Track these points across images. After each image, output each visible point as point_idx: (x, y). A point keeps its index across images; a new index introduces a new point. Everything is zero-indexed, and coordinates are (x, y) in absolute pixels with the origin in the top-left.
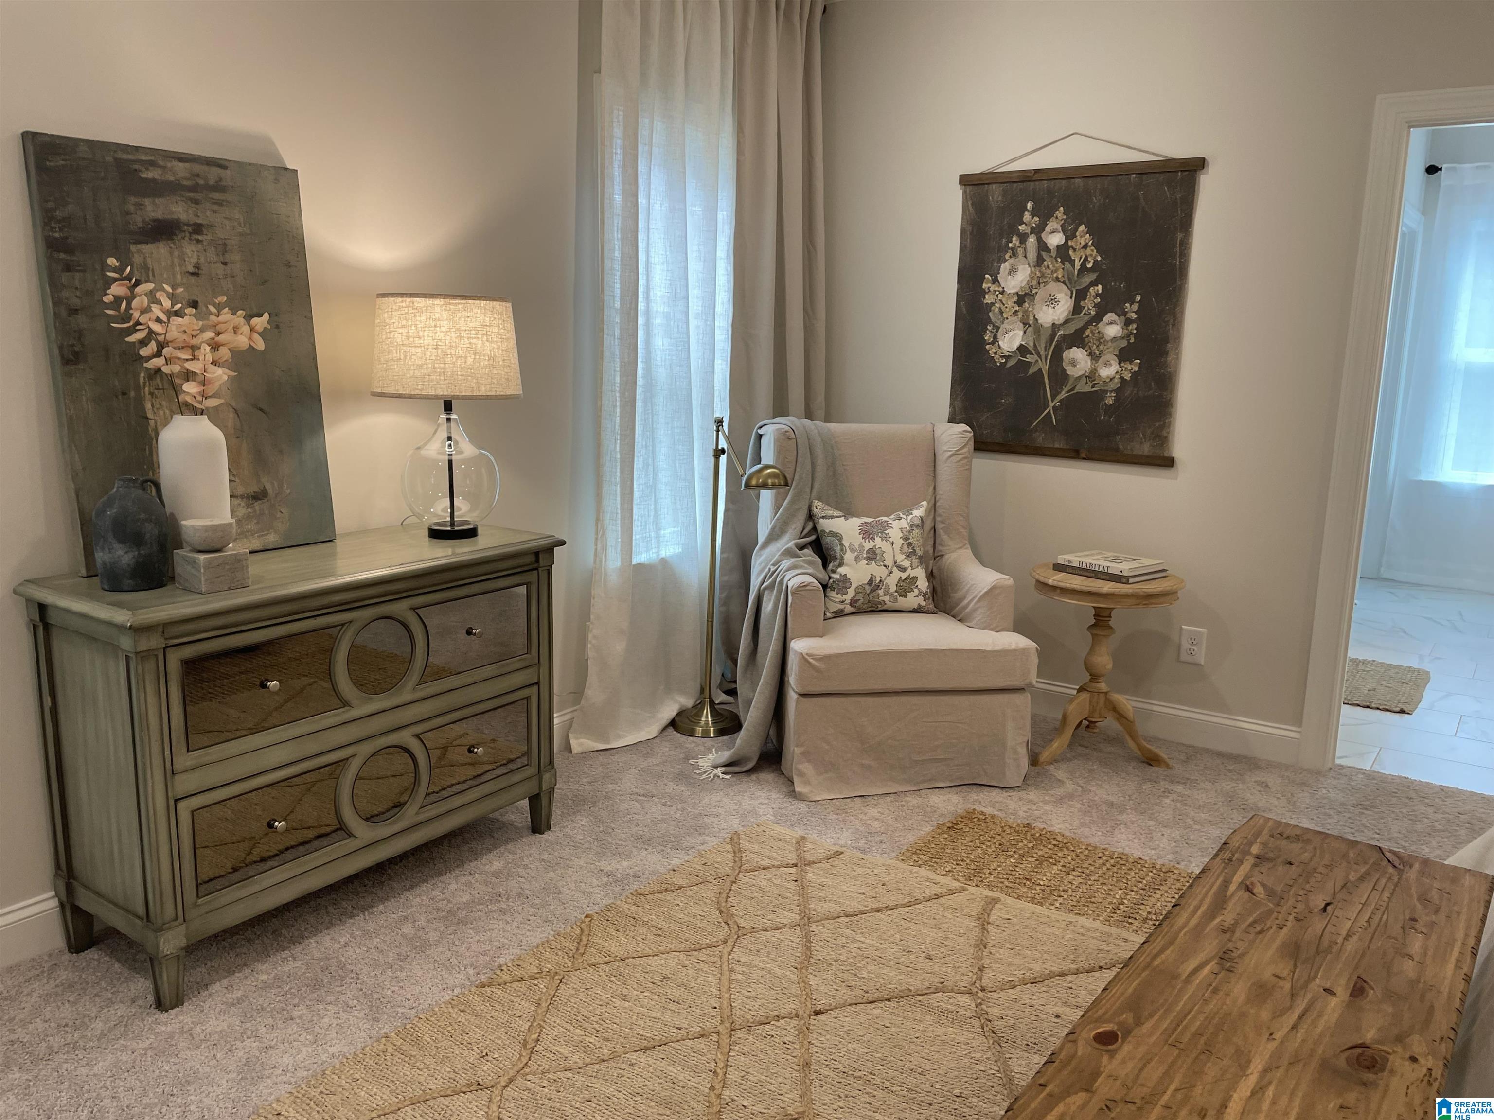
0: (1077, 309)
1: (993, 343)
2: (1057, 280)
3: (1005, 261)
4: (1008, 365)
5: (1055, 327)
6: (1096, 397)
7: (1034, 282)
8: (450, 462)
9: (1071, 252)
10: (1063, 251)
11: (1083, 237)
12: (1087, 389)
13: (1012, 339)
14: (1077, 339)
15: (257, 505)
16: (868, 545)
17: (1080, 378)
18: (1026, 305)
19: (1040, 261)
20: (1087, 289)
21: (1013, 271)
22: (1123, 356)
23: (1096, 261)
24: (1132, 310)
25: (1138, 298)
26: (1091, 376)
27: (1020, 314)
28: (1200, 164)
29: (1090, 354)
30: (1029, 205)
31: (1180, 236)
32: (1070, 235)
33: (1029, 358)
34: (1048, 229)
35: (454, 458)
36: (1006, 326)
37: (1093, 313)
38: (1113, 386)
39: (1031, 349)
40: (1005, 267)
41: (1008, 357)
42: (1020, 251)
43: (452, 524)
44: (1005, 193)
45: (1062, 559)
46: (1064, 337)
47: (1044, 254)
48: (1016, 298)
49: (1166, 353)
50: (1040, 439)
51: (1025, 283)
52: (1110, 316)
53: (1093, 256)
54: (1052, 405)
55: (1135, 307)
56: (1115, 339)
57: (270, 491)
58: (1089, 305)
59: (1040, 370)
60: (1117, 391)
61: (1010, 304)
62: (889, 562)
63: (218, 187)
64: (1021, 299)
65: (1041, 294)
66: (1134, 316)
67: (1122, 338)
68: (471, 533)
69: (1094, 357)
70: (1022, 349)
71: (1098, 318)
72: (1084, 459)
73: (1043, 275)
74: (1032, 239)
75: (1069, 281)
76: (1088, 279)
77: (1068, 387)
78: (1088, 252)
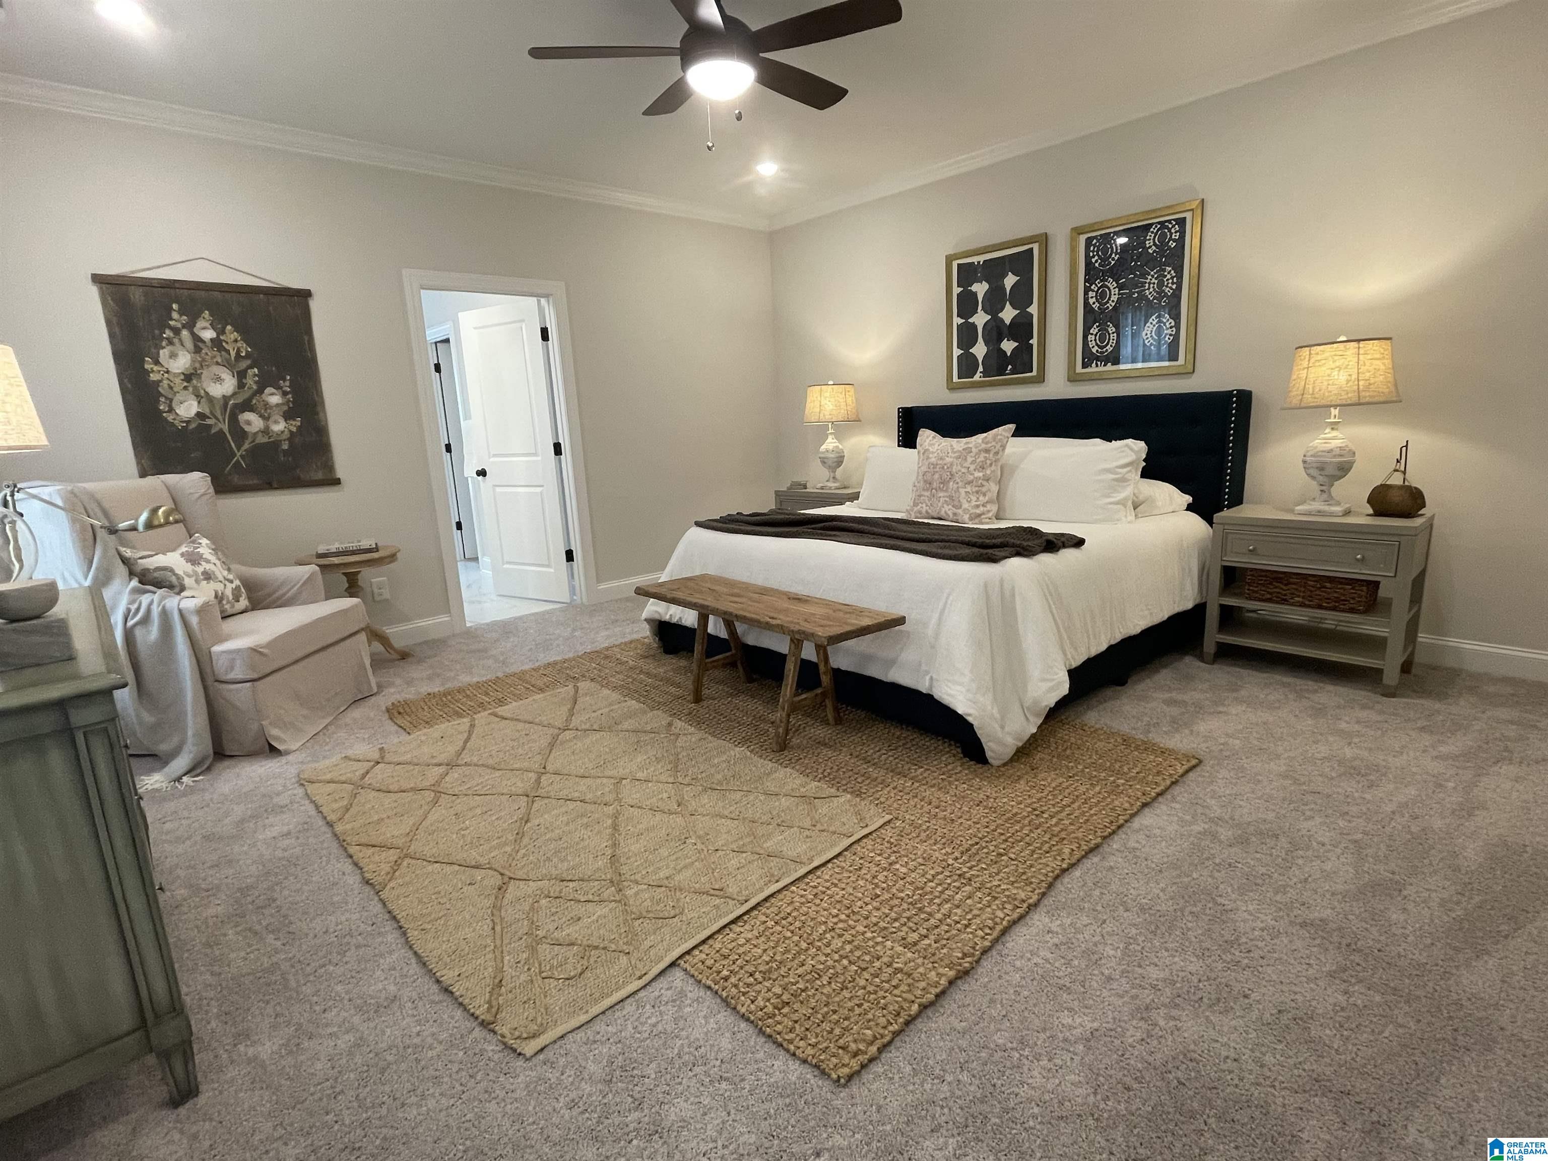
0: (241, 385)
1: (170, 412)
2: (218, 363)
3: (163, 348)
4: (190, 428)
5: (226, 399)
6: (276, 445)
7: (197, 365)
9: (224, 344)
10: (217, 343)
11: (231, 334)
12: (265, 440)
13: (188, 408)
14: (247, 406)
16: (200, 569)
17: (257, 432)
18: (195, 382)
19: (197, 350)
20: (245, 371)
21: (173, 356)
22: (288, 416)
23: (247, 351)
24: (286, 385)
25: (288, 378)
26: (266, 431)
27: (191, 389)
28: (307, 293)
29: (260, 416)
30: (175, 306)
31: (306, 338)
32: (220, 332)
33: (209, 422)
36: (178, 398)
37: (255, 387)
38: (286, 435)
39: (208, 414)
40: (164, 354)
41: (188, 422)
42: (176, 341)
44: (146, 295)
45: (322, 549)
46: (235, 406)
47: (200, 344)
48: (182, 377)
49: (317, 414)
50: (236, 479)
51: (188, 366)
52: (270, 390)
53: (245, 349)
55: (288, 383)
56: (277, 405)
58: (251, 381)
59: (221, 429)
60: (290, 439)
61: (177, 381)
64: (188, 377)
65: (206, 373)
66: (288, 389)
67: (283, 404)
69: (266, 418)
70: (199, 415)
71: (260, 391)
72: (277, 489)
73: (204, 360)
74: (185, 333)
75: (228, 365)
76: (244, 364)
77: (250, 439)
78: (239, 344)
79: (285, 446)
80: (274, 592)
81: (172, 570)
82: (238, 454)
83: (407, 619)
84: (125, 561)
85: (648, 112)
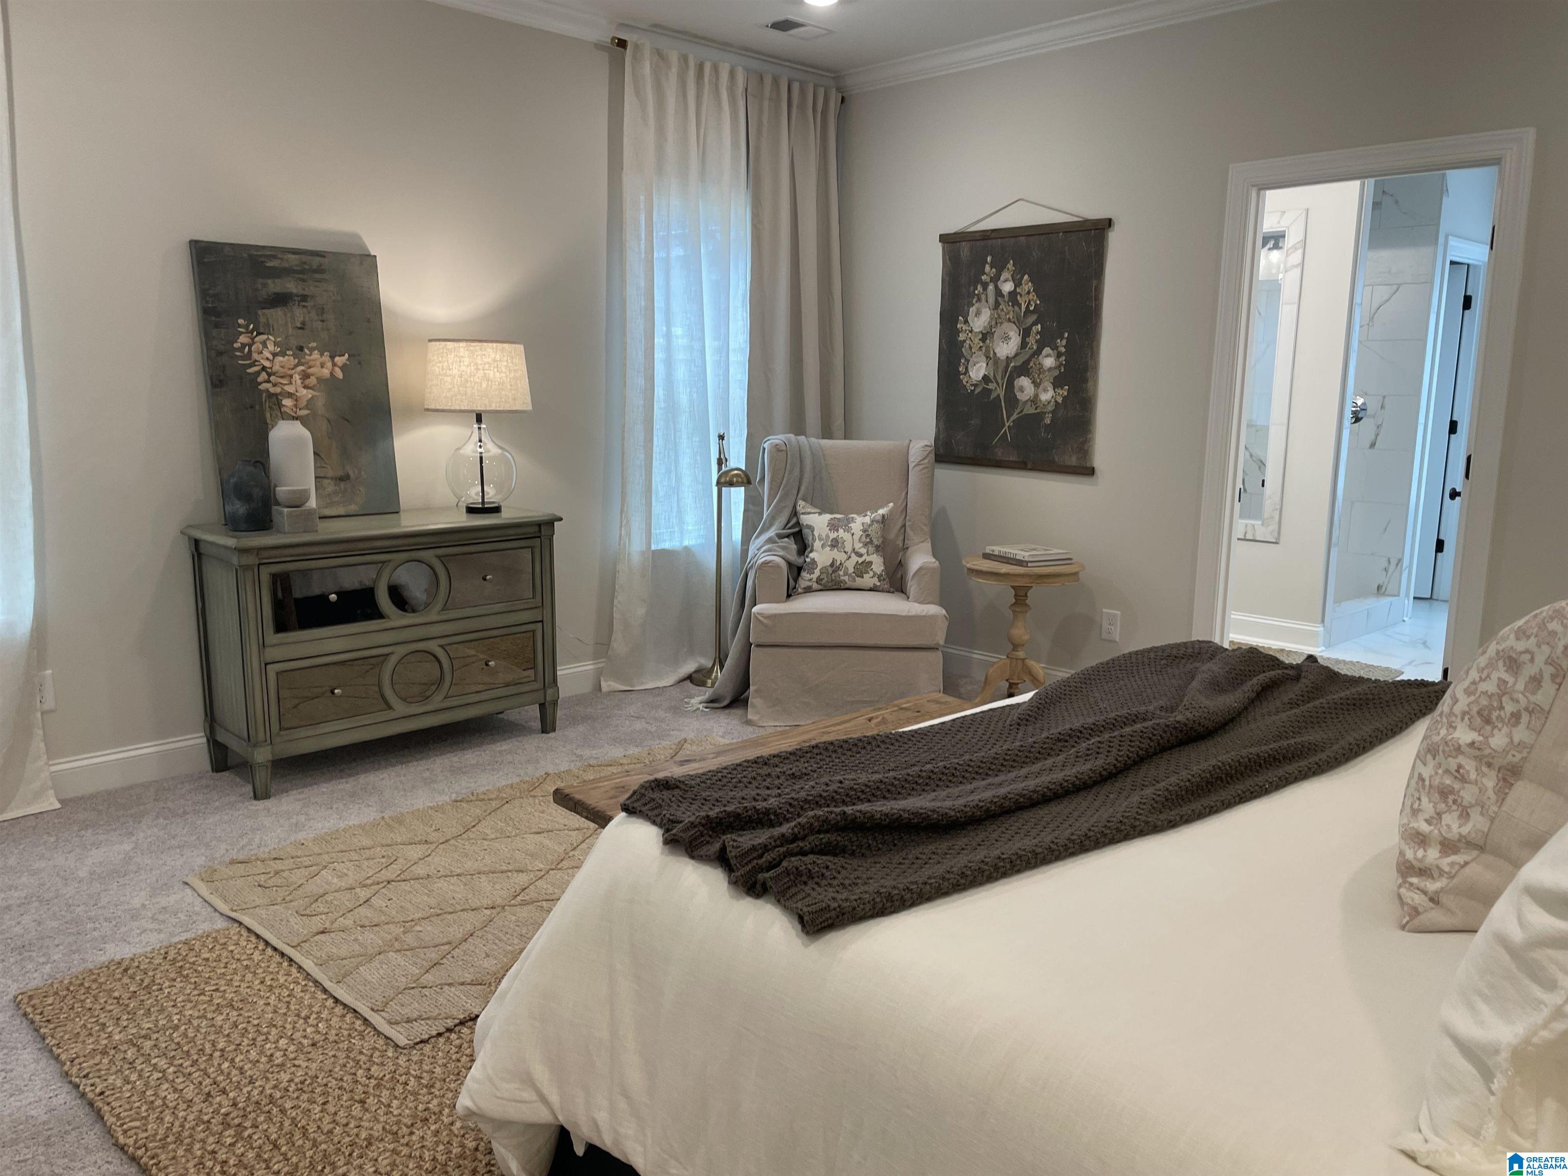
0: (1024, 345)
1: (965, 374)
2: (1009, 320)
3: (973, 305)
4: (976, 392)
5: (1008, 359)
6: (1040, 416)
7: (993, 323)
8: (481, 458)
9: (1019, 297)
10: (1013, 297)
11: (1027, 286)
12: (1032, 411)
13: (978, 370)
14: (1024, 370)
15: (342, 485)
16: (833, 535)
17: (1027, 401)
18: (988, 341)
19: (997, 305)
20: (1030, 328)
21: (978, 314)
22: (1057, 383)
23: (1036, 305)
24: (1061, 344)
25: (1066, 335)
26: (1035, 400)
27: (984, 349)
28: (1109, 223)
29: (1033, 382)
30: (989, 259)
31: (1094, 283)
32: (1018, 284)
33: (991, 386)
34: (1002, 278)
35: (483, 455)
36: (974, 359)
37: (1035, 347)
38: (1050, 408)
39: (992, 377)
40: (973, 310)
41: (975, 385)
42: (983, 297)
43: (483, 502)
44: (971, 249)
45: (988, 550)
46: (1015, 367)
47: (1000, 299)
48: (980, 336)
49: (1085, 381)
50: (999, 454)
51: (986, 324)
52: (1047, 350)
53: (1034, 302)
54: (1007, 425)
55: (1064, 342)
56: (1050, 369)
57: (352, 475)
58: (1032, 341)
59: (999, 395)
60: (1053, 412)
61: (976, 341)
62: (849, 548)
63: (320, 270)
64: (986, 336)
65: (998, 332)
66: (1063, 350)
67: (1055, 368)
68: (497, 510)
69: (1036, 385)
70: (986, 378)
71: (1038, 352)
72: (1030, 469)
73: (999, 317)
74: (991, 287)
75: (1017, 322)
77: (1019, 410)
78: (1031, 297)
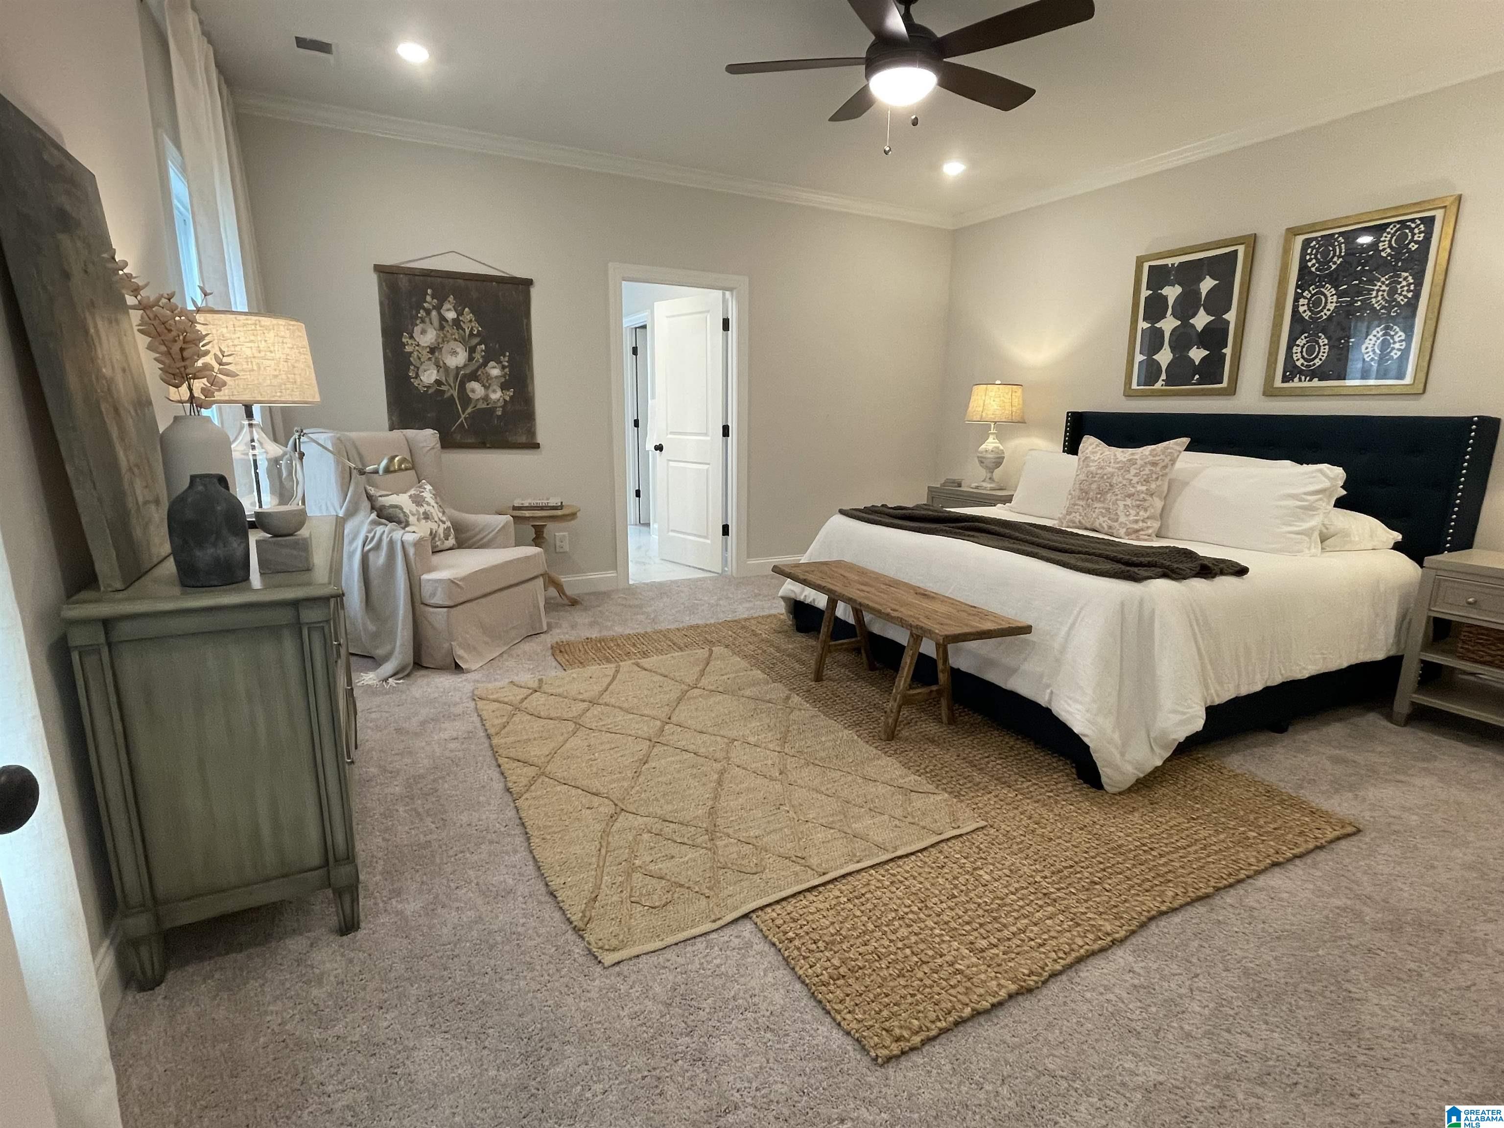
0: (471, 359)
1: (416, 378)
2: (455, 340)
3: (417, 325)
4: (430, 392)
5: (458, 369)
6: (491, 411)
7: (440, 340)
8: (255, 461)
9: (462, 324)
10: (457, 323)
11: (468, 315)
12: (484, 406)
13: (429, 376)
14: (473, 376)
17: (479, 400)
18: (437, 354)
19: (442, 328)
20: (476, 346)
21: (423, 332)
22: (504, 387)
23: (478, 331)
24: (505, 360)
25: (508, 354)
26: (486, 398)
27: (433, 360)
28: (529, 282)
29: (483, 386)
30: (429, 291)
31: (525, 321)
32: (460, 313)
33: (443, 388)
34: (445, 307)
35: (258, 458)
36: (422, 368)
37: (481, 361)
38: (501, 403)
40: (417, 330)
41: (428, 387)
42: (427, 320)
44: (410, 281)
45: (517, 503)
46: (465, 375)
47: (444, 323)
48: (428, 350)
49: (527, 385)
50: (459, 438)
51: (433, 341)
52: (492, 364)
53: (477, 329)
55: (507, 359)
56: (497, 377)
58: (478, 356)
59: (452, 395)
60: (503, 407)
61: (425, 352)
64: (432, 350)
65: (446, 348)
66: (506, 364)
67: (501, 376)
69: (486, 388)
70: (438, 382)
71: (485, 364)
72: (489, 448)
73: (445, 336)
74: (434, 313)
75: (463, 341)
76: (475, 341)
77: (472, 405)
78: (473, 324)
79: (499, 413)
80: (475, 536)
81: (401, 509)
82: (463, 416)
83: (580, 571)
84: (370, 497)
85: (833, 119)
